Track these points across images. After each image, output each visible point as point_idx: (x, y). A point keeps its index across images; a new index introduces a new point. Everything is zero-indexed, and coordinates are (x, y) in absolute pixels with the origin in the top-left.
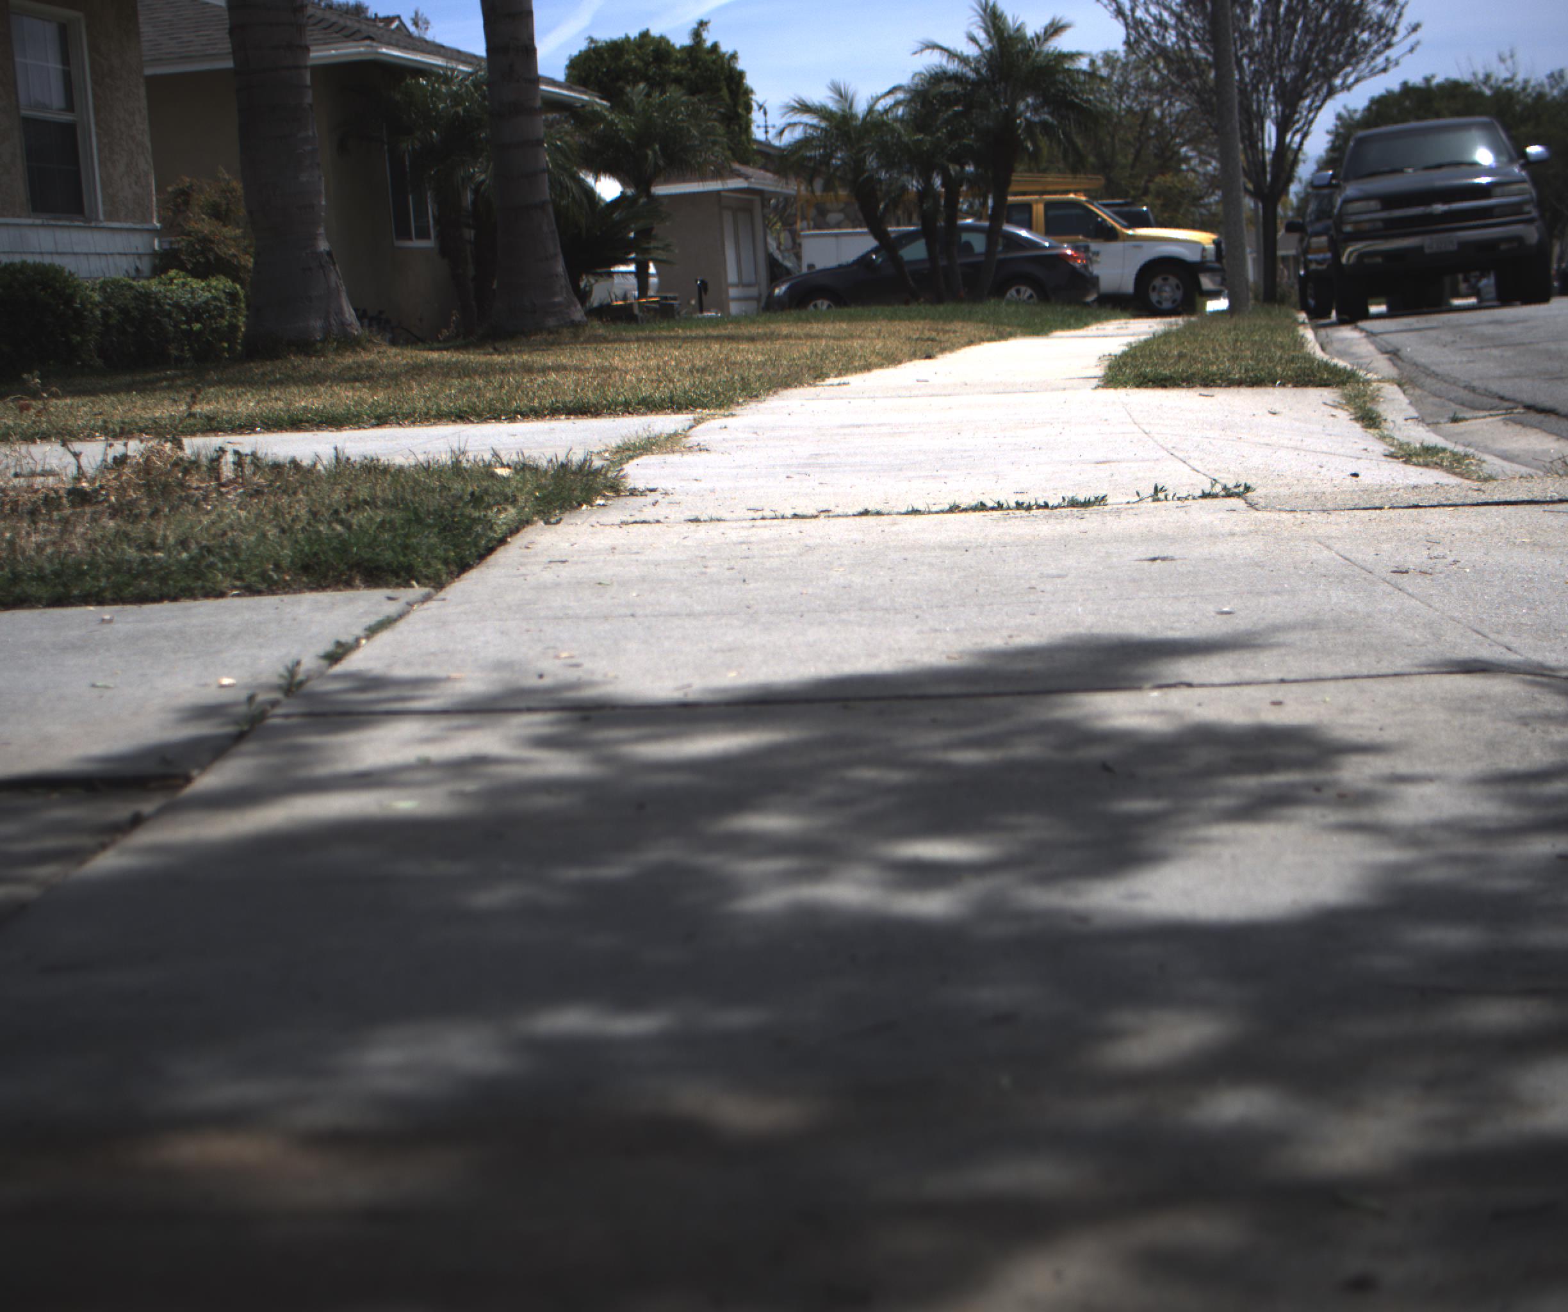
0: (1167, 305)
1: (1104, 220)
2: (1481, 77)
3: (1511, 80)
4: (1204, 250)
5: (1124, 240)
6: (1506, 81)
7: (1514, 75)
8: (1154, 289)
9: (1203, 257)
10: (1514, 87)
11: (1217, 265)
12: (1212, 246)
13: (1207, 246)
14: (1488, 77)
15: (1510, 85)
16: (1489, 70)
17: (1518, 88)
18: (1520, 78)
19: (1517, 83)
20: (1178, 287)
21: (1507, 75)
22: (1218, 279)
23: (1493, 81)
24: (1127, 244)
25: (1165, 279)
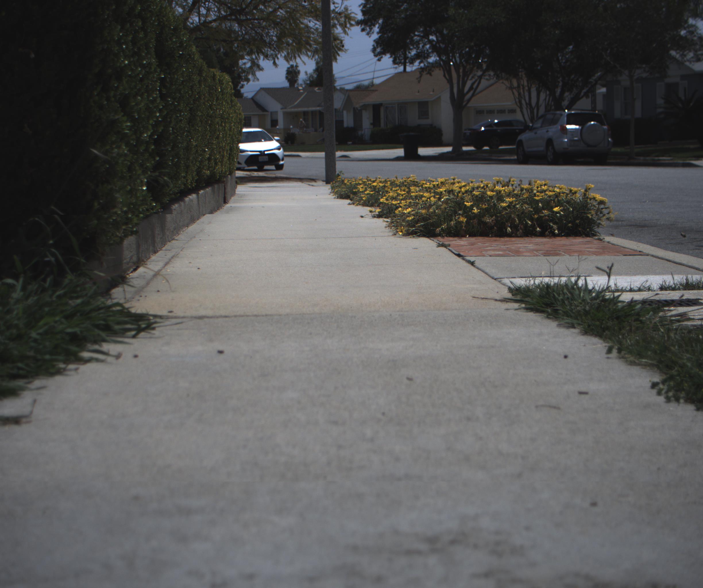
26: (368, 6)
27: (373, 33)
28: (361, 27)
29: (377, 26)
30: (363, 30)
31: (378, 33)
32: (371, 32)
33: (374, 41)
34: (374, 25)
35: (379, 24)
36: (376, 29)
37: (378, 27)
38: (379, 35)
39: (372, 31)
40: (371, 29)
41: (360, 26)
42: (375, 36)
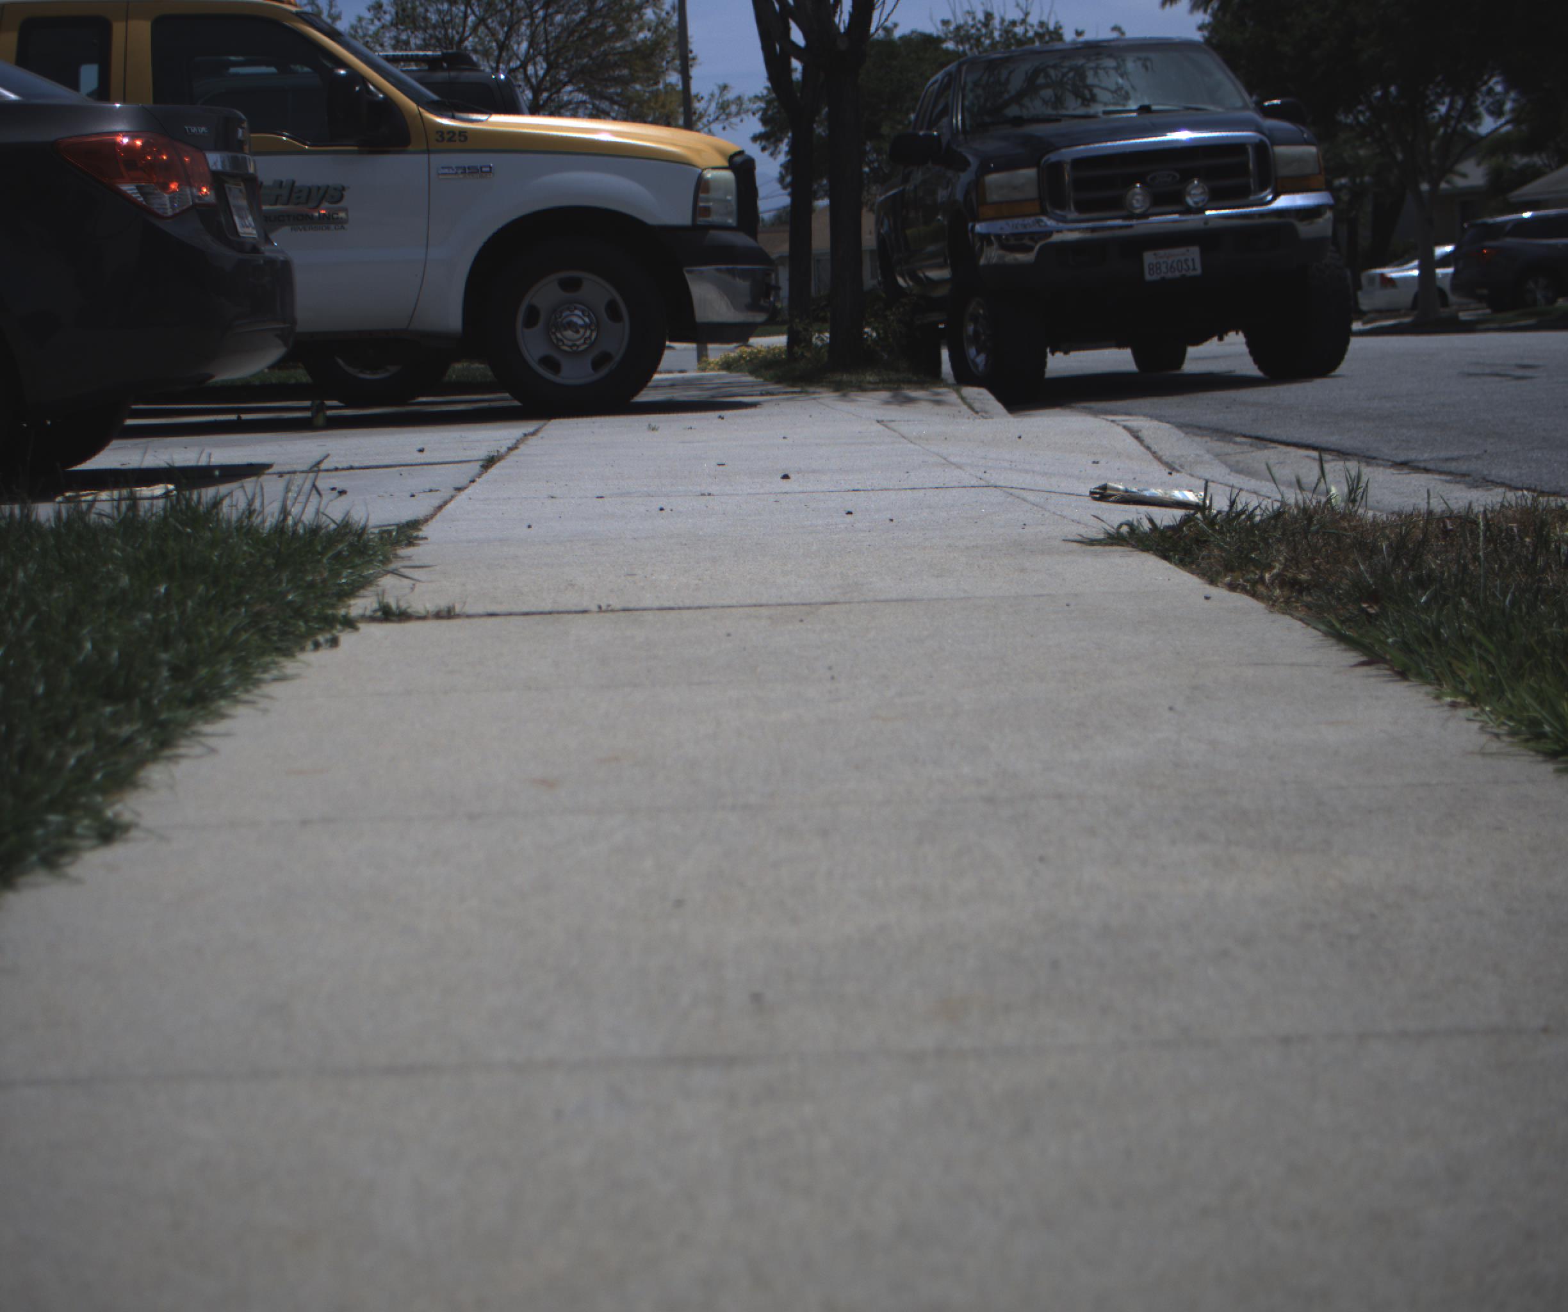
0: (576, 373)
1: (355, 77)
2: (980, 16)
3: (1023, 22)
4: (702, 185)
5: (428, 152)
6: (1013, 23)
7: (1027, 14)
8: (532, 317)
9: (696, 211)
10: (1026, 31)
11: (741, 239)
12: (728, 175)
13: (709, 175)
14: (989, 16)
15: (1019, 30)
16: (989, 10)
17: (1031, 34)
18: (1033, 19)
19: (1032, 26)
20: (613, 311)
21: (1017, 15)
22: (743, 285)
23: (996, 22)
24: (438, 160)
25: (570, 285)
26: (770, 113)
27: (779, 152)
28: (760, 144)
29: (786, 141)
30: (764, 149)
31: (787, 153)
32: (777, 152)
33: (782, 165)
34: (781, 140)
35: (788, 138)
36: (784, 147)
37: (787, 145)
38: (789, 157)
39: (778, 149)
40: (776, 147)
41: (759, 142)
42: (782, 158)
